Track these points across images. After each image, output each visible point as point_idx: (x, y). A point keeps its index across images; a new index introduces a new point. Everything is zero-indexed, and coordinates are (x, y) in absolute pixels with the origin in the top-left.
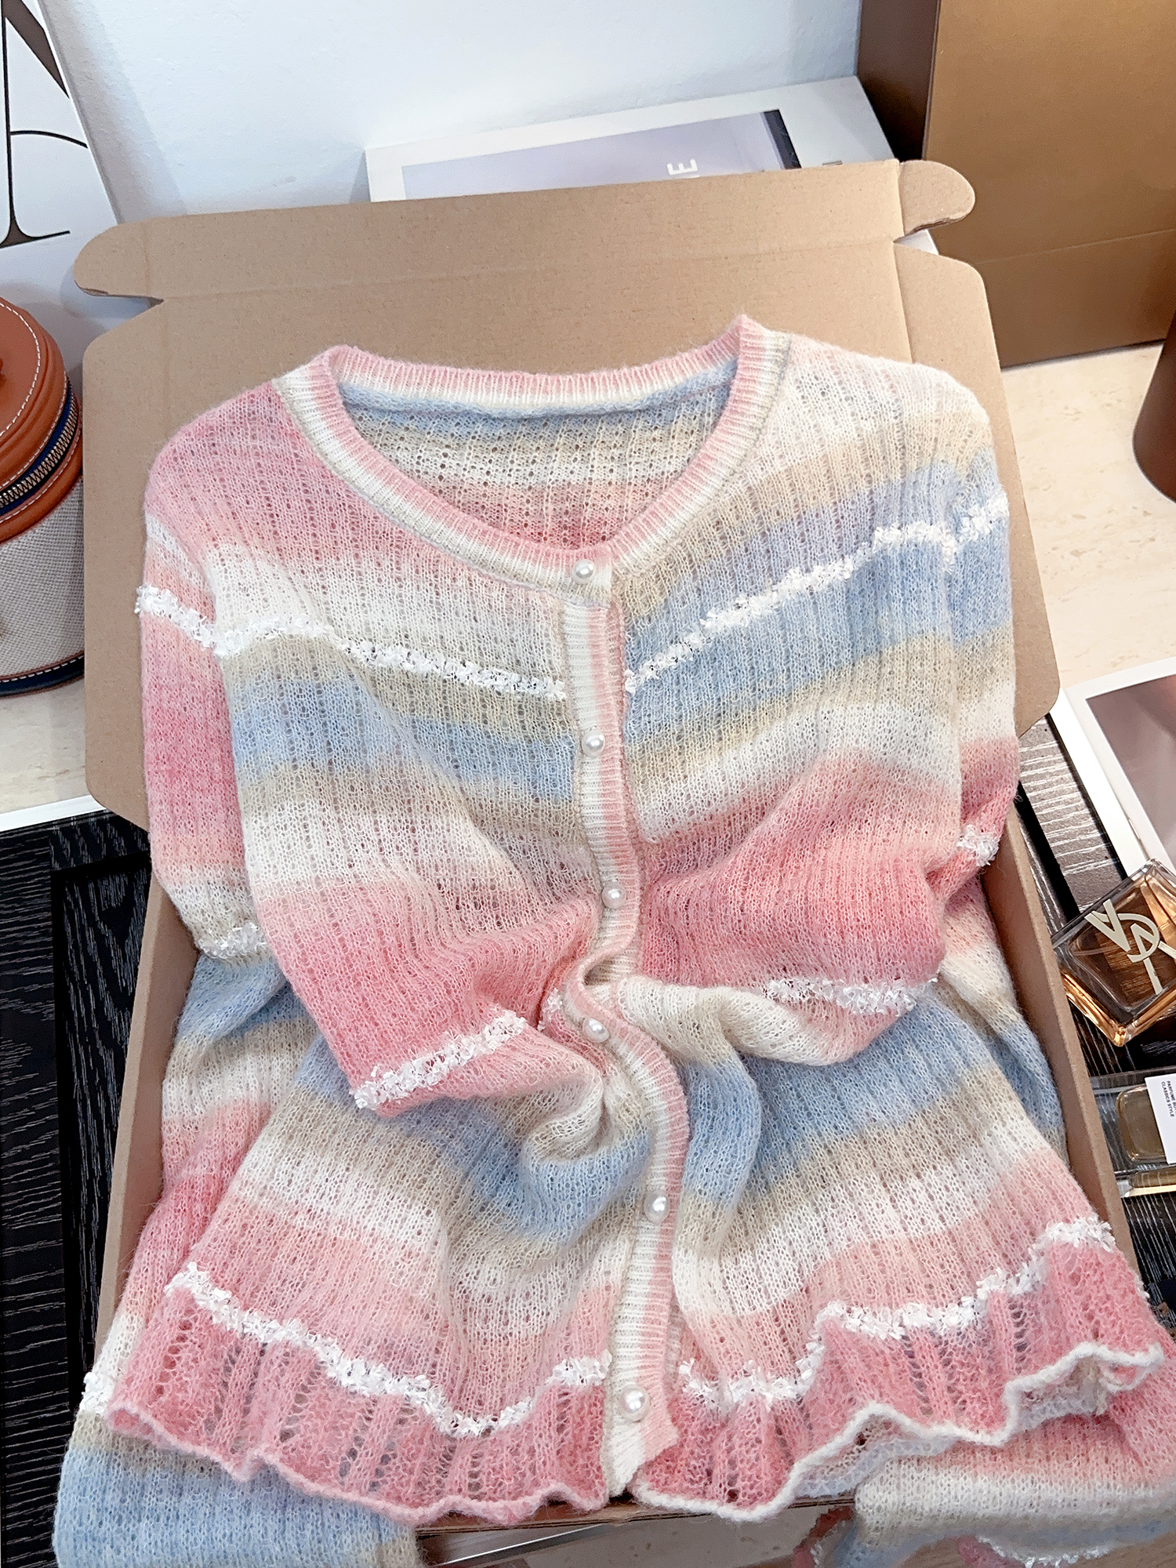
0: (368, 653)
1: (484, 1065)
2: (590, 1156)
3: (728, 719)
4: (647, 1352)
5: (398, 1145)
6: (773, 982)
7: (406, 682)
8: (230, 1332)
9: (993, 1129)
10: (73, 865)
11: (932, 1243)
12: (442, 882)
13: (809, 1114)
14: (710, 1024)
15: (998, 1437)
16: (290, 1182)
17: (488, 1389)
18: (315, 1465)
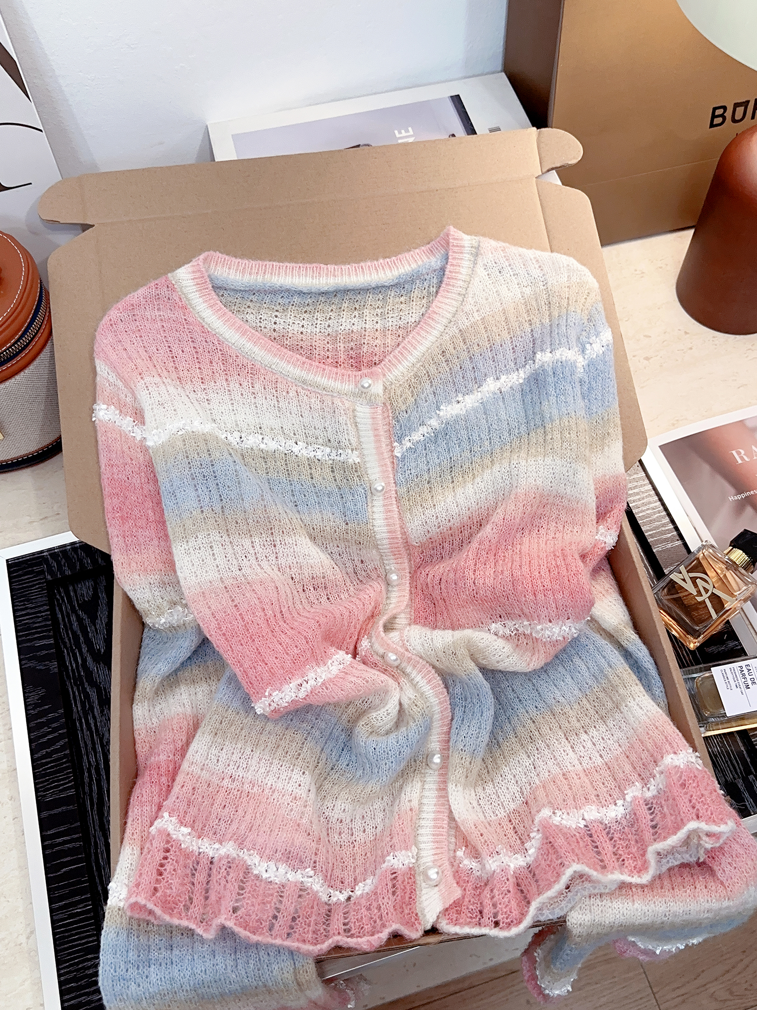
0: (238, 439)
1: (331, 684)
2: (396, 733)
3: (457, 469)
4: (436, 845)
5: (281, 735)
6: (494, 625)
7: (262, 456)
8: (192, 852)
9: (628, 703)
10: (59, 576)
11: (597, 771)
12: (294, 576)
13: (520, 701)
14: (463, 652)
15: (645, 879)
16: (218, 760)
17: (346, 874)
18: (254, 925)
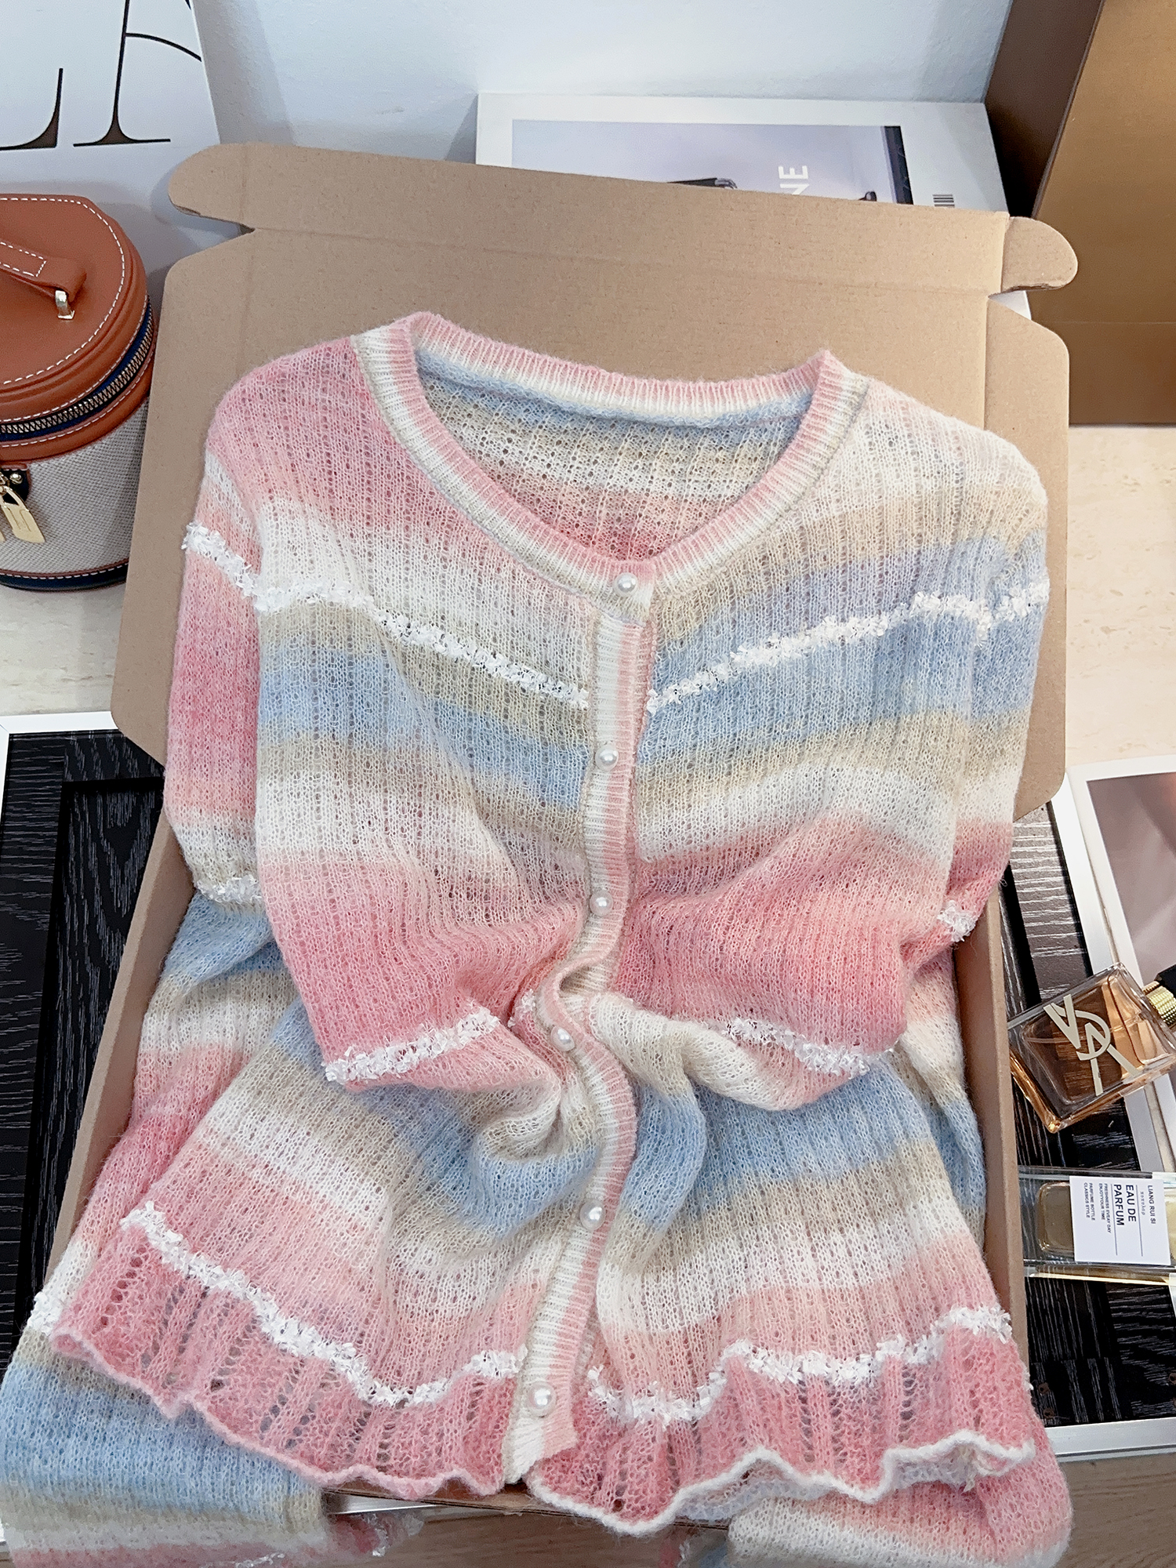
0: (403, 629)
1: (453, 1060)
2: (538, 1159)
3: (739, 755)
4: (561, 1351)
5: (360, 1119)
6: (738, 1020)
7: (436, 663)
8: (177, 1272)
9: (919, 1203)
10: (85, 778)
11: (842, 1297)
12: (439, 869)
13: (750, 1153)
14: (673, 1059)
15: (870, 1495)
16: (252, 1136)
17: (408, 1362)
18: (239, 1416)
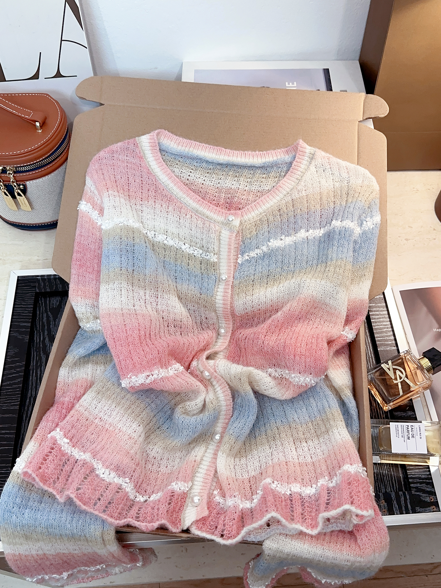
0: (153, 235)
1: (166, 380)
2: (197, 416)
3: (271, 277)
4: (204, 484)
5: (134, 402)
6: (270, 369)
7: (164, 247)
8: (67, 453)
9: (333, 430)
10: (43, 291)
11: (306, 465)
12: (164, 317)
13: (274, 415)
14: (245, 379)
15: (314, 532)
16: (96, 408)
17: (149, 487)
18: (86, 500)
